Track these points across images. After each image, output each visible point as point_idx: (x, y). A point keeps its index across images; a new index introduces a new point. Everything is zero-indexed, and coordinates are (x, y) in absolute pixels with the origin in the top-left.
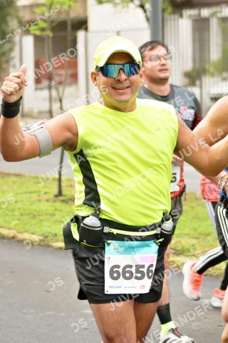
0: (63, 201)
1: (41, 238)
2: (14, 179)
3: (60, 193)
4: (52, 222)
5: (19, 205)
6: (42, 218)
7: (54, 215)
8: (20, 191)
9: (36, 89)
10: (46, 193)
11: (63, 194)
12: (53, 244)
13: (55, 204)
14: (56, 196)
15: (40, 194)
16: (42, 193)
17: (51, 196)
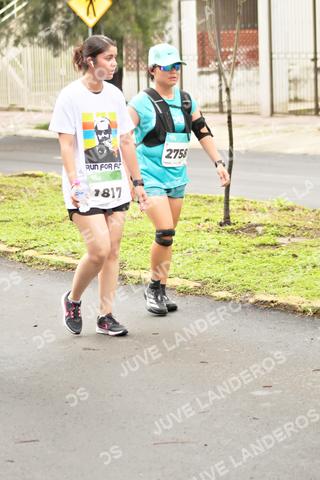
0: (231, 232)
1: (199, 285)
3: (227, 221)
4: (214, 262)
6: (200, 256)
7: (217, 251)
10: (207, 220)
11: (232, 221)
12: (215, 294)
13: (220, 236)
14: (221, 225)
15: (199, 220)
16: (202, 220)
17: (215, 224)
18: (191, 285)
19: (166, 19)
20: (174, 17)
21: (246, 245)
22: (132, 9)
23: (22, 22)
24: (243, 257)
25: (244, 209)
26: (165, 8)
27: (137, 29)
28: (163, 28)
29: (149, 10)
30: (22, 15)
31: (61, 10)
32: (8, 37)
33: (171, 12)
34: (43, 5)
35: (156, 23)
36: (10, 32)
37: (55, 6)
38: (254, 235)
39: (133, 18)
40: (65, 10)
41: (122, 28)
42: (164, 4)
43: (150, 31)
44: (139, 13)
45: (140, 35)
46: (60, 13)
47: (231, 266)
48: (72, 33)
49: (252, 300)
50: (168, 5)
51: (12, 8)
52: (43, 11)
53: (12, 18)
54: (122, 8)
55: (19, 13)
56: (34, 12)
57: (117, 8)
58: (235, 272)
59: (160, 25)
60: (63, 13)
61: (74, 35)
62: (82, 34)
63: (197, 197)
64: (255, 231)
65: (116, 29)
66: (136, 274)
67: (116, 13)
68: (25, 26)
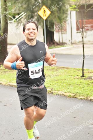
0: (84, 79)
1: (74, 95)
2: (66, 70)
3: (83, 76)
4: (79, 88)
5: (66, 81)
6: (75, 86)
7: (80, 84)
8: (67, 75)
9: (77, 32)
10: (77, 76)
11: (85, 76)
12: (78, 97)
13: (81, 80)
14: (81, 77)
15: (75, 76)
16: (76, 76)
17: (80, 77)
18: (72, 95)
19: (67, 17)
20: (69, 16)
21: (88, 83)
22: (57, 14)
23: (25, 19)
24: (87, 86)
25: (88, 72)
26: (66, 14)
27: (58, 20)
28: (66, 19)
29: (62, 14)
30: (25, 17)
31: (36, 15)
32: (21, 23)
33: (68, 15)
34: (31, 14)
35: (64, 18)
36: (21, 22)
37: (34, 14)
38: (91, 80)
39: (57, 17)
40: (37, 15)
41: (54, 20)
42: (66, 12)
43: (62, 20)
44: (59, 15)
45: (59, 22)
46: (36, 16)
47: (84, 89)
48: (39, 22)
49: (89, 99)
50: (67, 13)
51: (22, 15)
52: (31, 15)
53: (22, 18)
54: (54, 14)
55: (24, 16)
56: (28, 16)
57: (52, 14)
58: (85, 91)
59: (65, 19)
60: (37, 16)
61: (40, 22)
62: (42, 22)
63: (75, 69)
64: (91, 79)
65: (52, 20)
66: (56, 92)
67: (52, 15)
68: (26, 20)
